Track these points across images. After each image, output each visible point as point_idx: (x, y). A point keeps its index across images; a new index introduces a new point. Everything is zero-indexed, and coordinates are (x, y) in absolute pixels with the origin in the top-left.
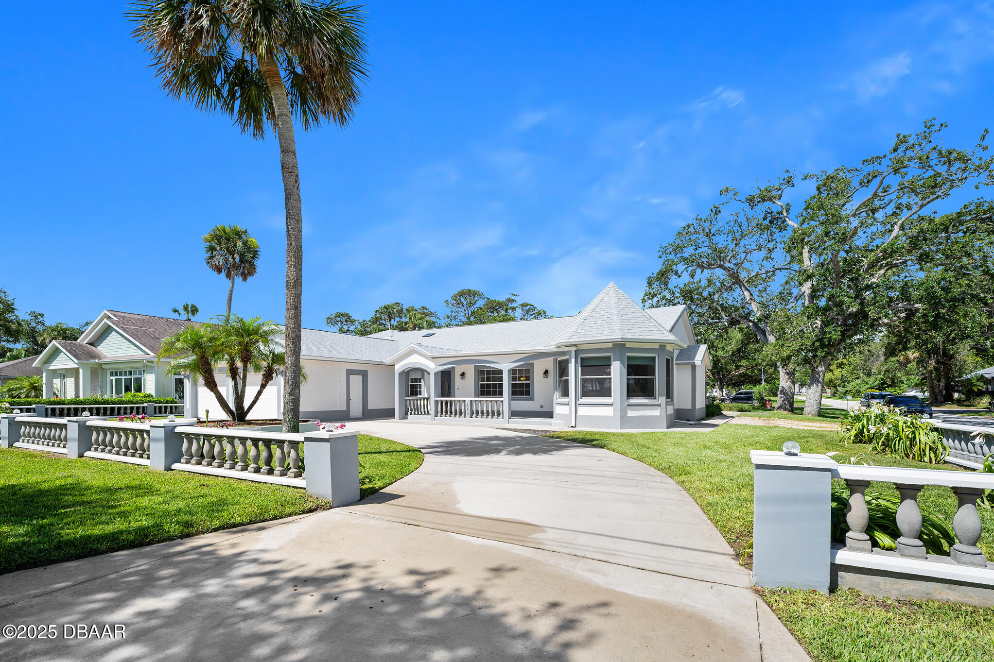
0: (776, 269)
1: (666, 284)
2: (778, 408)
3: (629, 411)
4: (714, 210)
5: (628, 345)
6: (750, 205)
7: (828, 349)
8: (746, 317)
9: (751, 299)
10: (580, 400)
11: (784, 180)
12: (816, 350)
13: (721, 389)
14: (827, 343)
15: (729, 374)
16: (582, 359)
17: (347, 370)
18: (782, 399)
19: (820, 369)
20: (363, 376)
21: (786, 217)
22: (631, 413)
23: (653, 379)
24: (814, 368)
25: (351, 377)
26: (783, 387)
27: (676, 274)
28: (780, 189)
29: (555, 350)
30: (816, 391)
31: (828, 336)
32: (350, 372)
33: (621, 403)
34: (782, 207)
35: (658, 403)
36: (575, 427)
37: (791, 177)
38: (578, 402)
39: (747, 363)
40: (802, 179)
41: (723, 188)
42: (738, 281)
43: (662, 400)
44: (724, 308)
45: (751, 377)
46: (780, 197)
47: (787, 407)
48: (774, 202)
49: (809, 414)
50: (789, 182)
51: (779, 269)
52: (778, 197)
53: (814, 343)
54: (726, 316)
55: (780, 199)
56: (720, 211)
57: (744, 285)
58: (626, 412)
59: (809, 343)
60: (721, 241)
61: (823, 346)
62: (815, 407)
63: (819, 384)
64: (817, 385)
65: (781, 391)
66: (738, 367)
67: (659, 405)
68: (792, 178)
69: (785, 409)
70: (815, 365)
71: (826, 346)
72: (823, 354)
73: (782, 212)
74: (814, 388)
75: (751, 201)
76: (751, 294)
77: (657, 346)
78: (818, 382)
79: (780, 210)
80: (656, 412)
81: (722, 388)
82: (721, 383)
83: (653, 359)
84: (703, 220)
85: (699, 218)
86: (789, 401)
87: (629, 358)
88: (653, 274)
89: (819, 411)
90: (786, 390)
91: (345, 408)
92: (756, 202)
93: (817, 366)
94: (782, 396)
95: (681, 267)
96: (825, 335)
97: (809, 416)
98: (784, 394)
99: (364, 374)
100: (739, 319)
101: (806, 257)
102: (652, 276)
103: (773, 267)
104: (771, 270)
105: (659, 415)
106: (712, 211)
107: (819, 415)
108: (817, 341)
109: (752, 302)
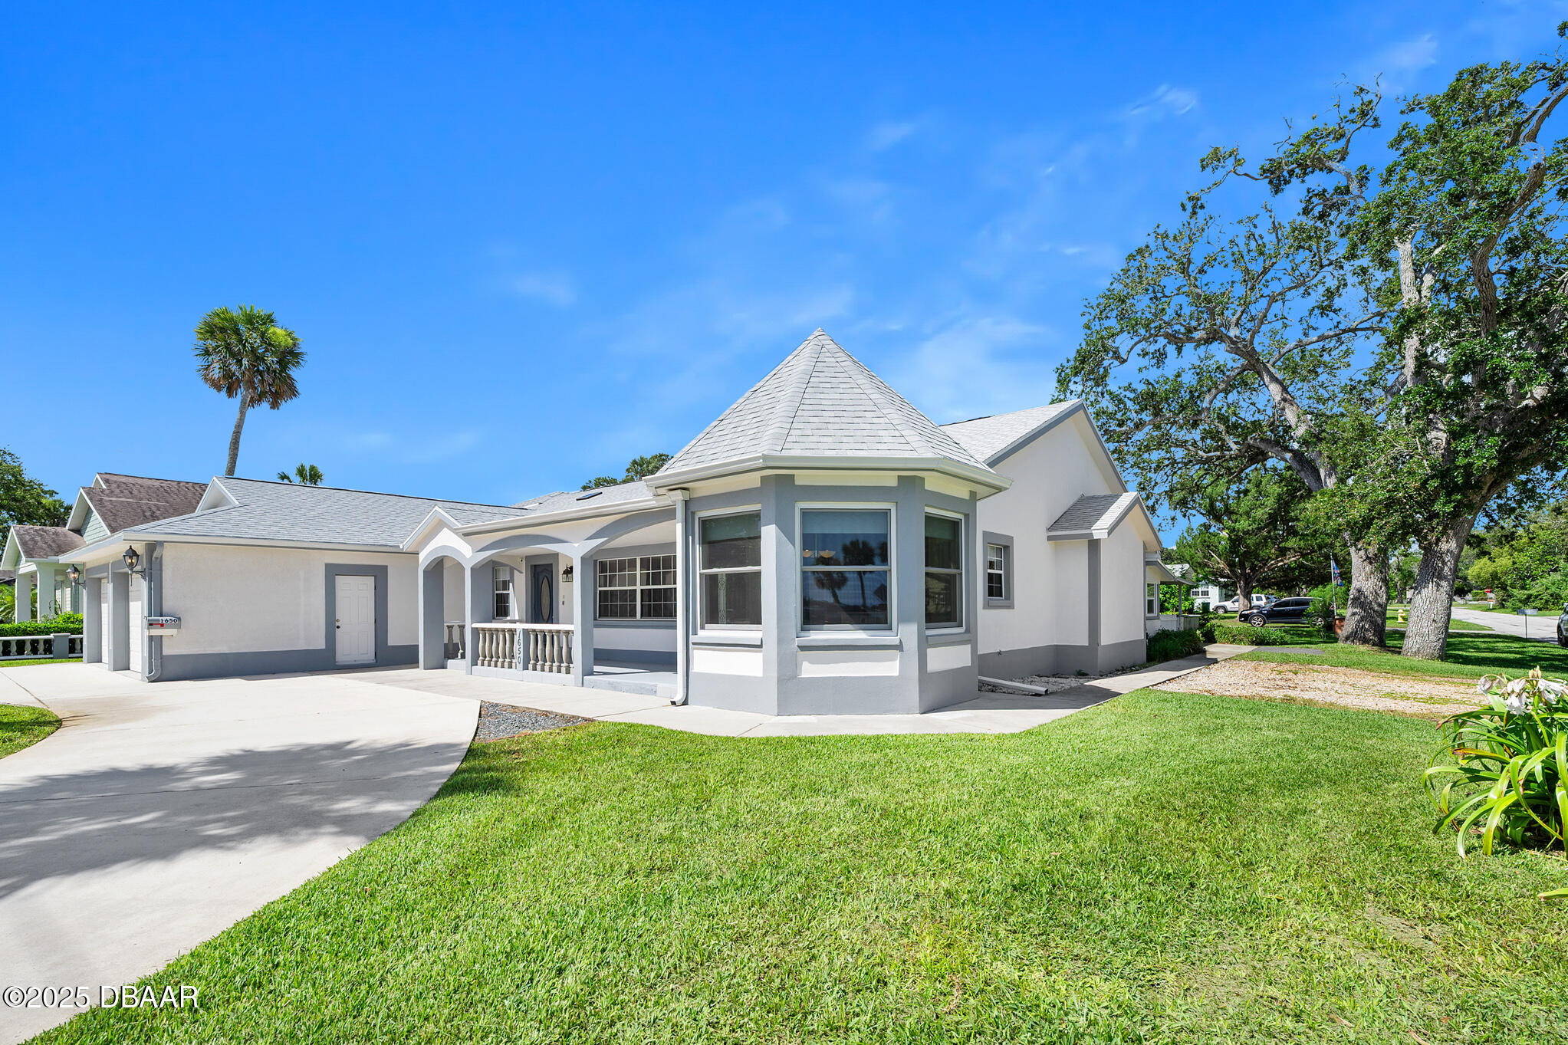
0: (1344, 331)
1: (1100, 380)
2: (1347, 638)
3: (806, 665)
4: (1189, 205)
5: (802, 478)
6: (1271, 182)
7: (1465, 496)
8: (1281, 445)
9: (1285, 400)
10: (701, 633)
11: (1353, 111)
12: (1432, 499)
13: (1247, 596)
14: (1460, 480)
15: (1265, 565)
16: (705, 523)
17: (327, 565)
18: (1357, 618)
19: (1444, 546)
20: (375, 577)
21: (1358, 196)
22: (811, 669)
23: (885, 572)
24: (1430, 544)
25: (341, 581)
26: (1359, 591)
27: (1116, 355)
28: (1342, 136)
29: (653, 503)
30: (1436, 601)
31: (1461, 461)
32: (333, 572)
33: (780, 641)
34: (1348, 176)
35: (895, 641)
36: (685, 703)
37: (1370, 102)
38: (692, 638)
39: (1302, 543)
40: (1402, 112)
41: (1206, 152)
42: (1254, 364)
43: (907, 632)
44: (1232, 428)
45: (1312, 570)
46: (1343, 156)
47: (1369, 635)
48: (1330, 170)
49: (1416, 654)
50: (1364, 114)
51: (1350, 330)
52: (1339, 156)
53: (1425, 483)
54: (1236, 443)
55: (1343, 159)
56: (1202, 207)
57: (1269, 372)
58: (797, 666)
59: (1414, 484)
60: (1216, 280)
61: (1450, 489)
62: (1433, 638)
63: (1444, 584)
64: (1438, 585)
65: (1355, 599)
66: (1283, 552)
67: (899, 647)
68: (1374, 104)
69: (1365, 641)
70: (1432, 538)
71: (1457, 488)
72: (1449, 508)
73: (1347, 188)
74: (1429, 591)
75: (1276, 177)
76: (1285, 389)
77: (890, 480)
78: (1441, 577)
79: (1343, 183)
80: (889, 667)
81: (1250, 593)
82: (1247, 584)
83: (885, 514)
84: (1171, 237)
85: (1161, 231)
86: (1373, 623)
87: (806, 514)
88: (1068, 361)
89: (1442, 648)
90: (1366, 598)
91: (320, 644)
92: (1285, 173)
93: (1438, 540)
94: (1355, 610)
95: (1123, 342)
96: (1453, 461)
97: (1416, 661)
98: (1362, 606)
99: (379, 575)
100: (1262, 446)
101: (1408, 281)
102: (1065, 364)
103: (1337, 327)
104: (1331, 333)
105: (896, 673)
106: (1184, 209)
107: (1444, 657)
108: (1433, 477)
109: (1287, 405)
